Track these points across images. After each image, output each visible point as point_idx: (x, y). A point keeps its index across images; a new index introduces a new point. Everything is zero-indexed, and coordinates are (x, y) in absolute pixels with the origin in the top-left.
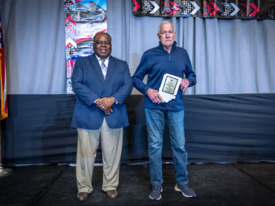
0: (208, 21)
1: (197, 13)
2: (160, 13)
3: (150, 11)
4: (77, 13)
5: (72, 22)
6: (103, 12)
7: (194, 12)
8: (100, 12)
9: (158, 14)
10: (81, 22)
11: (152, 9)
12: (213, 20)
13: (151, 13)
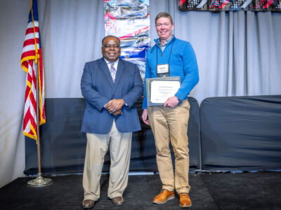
0: (260, 15)
1: (249, 6)
2: (208, 7)
3: (196, 5)
4: (117, 9)
5: (112, 18)
6: (146, 8)
7: (245, 6)
8: (141, 8)
9: (205, 9)
10: (121, 19)
11: (199, 3)
12: (266, 13)
13: (198, 7)
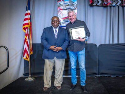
1: (120, 4)
3: (97, 4)
8: (74, 5)
9: (101, 5)
13: (98, 5)
